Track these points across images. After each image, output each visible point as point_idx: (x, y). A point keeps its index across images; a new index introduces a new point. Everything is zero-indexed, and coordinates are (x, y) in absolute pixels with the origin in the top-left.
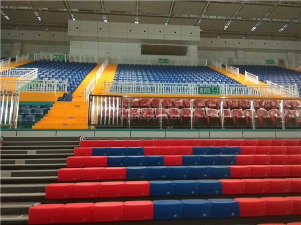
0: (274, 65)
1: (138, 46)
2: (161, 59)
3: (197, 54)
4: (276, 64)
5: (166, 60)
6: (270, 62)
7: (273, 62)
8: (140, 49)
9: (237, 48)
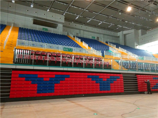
0: (95, 39)
1: (32, 19)
2: (44, 28)
3: (62, 29)
4: (96, 39)
5: (47, 29)
6: (93, 37)
7: (94, 38)
8: (32, 21)
9: (80, 29)
